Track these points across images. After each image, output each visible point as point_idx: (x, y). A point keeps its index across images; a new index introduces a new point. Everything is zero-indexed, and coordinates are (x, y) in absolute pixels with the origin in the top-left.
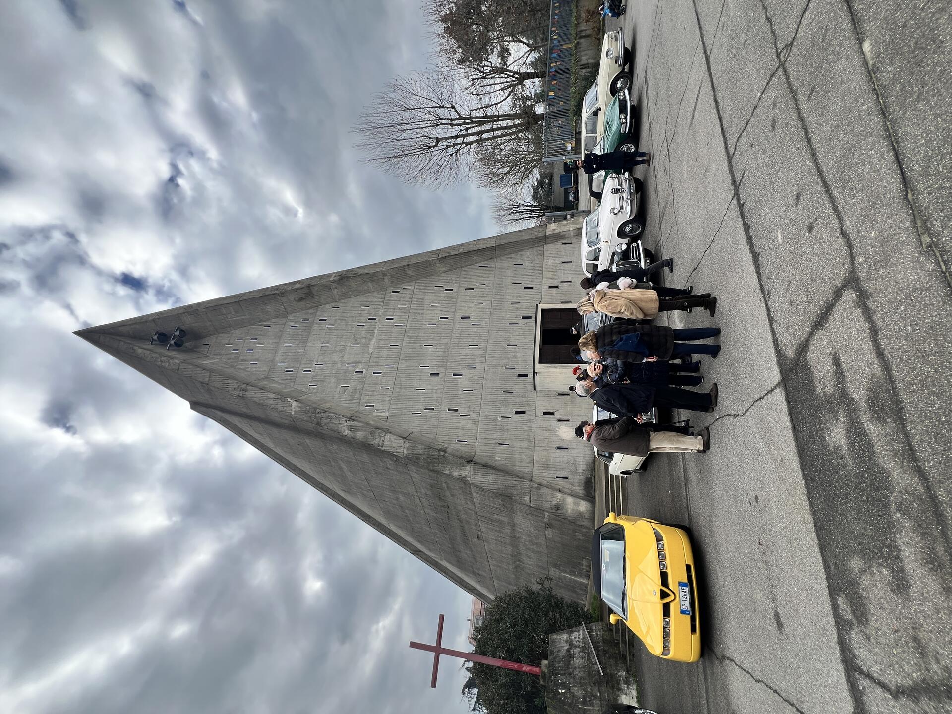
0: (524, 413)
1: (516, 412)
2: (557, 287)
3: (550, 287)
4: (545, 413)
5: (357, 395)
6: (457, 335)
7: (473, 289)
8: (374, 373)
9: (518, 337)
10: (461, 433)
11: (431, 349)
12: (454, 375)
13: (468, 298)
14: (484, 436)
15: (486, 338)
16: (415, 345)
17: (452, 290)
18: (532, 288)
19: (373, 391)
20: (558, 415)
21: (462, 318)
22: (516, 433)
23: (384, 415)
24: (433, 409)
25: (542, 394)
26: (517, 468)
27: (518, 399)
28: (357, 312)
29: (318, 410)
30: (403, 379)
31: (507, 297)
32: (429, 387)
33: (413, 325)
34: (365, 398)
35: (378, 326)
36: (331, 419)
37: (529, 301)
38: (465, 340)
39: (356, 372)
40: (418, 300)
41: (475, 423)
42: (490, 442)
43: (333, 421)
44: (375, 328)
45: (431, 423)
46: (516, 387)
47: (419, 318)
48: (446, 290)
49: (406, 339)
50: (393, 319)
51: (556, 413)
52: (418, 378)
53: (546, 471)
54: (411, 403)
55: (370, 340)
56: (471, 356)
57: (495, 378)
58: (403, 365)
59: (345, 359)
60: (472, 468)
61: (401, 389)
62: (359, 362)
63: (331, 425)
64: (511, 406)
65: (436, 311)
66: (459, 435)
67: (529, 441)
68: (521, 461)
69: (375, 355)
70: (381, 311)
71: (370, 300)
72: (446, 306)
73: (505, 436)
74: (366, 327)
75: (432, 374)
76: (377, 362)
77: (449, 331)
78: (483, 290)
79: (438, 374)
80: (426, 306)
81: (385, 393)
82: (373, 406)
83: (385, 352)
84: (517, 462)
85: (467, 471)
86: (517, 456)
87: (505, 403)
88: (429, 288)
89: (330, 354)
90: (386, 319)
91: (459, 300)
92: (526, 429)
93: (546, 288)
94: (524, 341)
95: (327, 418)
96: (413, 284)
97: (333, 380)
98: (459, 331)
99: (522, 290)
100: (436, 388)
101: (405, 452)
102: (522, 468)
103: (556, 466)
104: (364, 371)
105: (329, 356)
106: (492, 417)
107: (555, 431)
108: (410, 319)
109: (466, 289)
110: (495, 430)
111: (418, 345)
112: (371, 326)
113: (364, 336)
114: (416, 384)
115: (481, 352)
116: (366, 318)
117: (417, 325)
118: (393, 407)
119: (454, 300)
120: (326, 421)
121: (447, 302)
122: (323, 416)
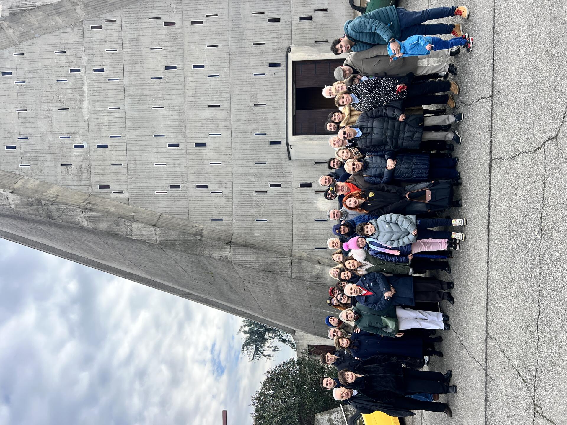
0: (279, 185)
1: (272, 185)
2: (309, 18)
3: (302, 19)
4: (302, 185)
5: (85, 175)
6: (192, 92)
7: (201, 23)
8: (99, 146)
9: (266, 93)
10: (215, 211)
11: (161, 112)
12: (197, 145)
13: (197, 38)
14: (240, 213)
15: (228, 95)
16: (141, 107)
17: (174, 24)
18: (278, 20)
19: (103, 169)
20: (315, 187)
21: (195, 67)
22: (274, 207)
23: (124, 197)
24: (179, 187)
25: (297, 164)
26: (277, 243)
27: (272, 171)
28: (51, 61)
29: (43, 202)
30: (136, 153)
31: (248, 34)
32: (170, 161)
33: (132, 78)
34: (96, 179)
35: (86, 81)
36: (63, 210)
37: (276, 40)
38: (202, 98)
39: (76, 146)
40: (131, 40)
41: (229, 199)
42: (248, 219)
43: (66, 212)
44: (83, 84)
45: (180, 203)
46: (269, 156)
47: (138, 67)
48: (166, 24)
49: (128, 99)
50: (102, 70)
51: (313, 184)
52: (155, 150)
53: (305, 243)
54: (152, 181)
55: (81, 101)
56: (213, 120)
57: (245, 147)
58: (132, 135)
59: (56, 129)
60: (232, 250)
61: (136, 164)
62: (75, 133)
63: (64, 217)
64: (266, 179)
65: (159, 58)
66: (214, 213)
67: (287, 215)
68: (281, 235)
69: (94, 123)
70: (85, 59)
71: (63, 42)
72: (170, 49)
73: (262, 212)
74: (70, 83)
75: (170, 145)
76: (98, 132)
77: (180, 87)
78: (214, 24)
79: (177, 145)
80: (144, 50)
81: (117, 171)
82: (108, 187)
83: (105, 118)
84: (276, 237)
85: (227, 252)
86: (276, 231)
87: (259, 176)
88: (142, 21)
89: (33, 123)
90: (95, 71)
91: (186, 40)
92: (283, 203)
93: (296, 20)
94: (274, 98)
95: (58, 210)
96: (118, 14)
97: (49, 157)
98: (193, 86)
99: (266, 23)
100: (178, 162)
101: (158, 239)
102: (282, 242)
103: (314, 238)
104: (84, 143)
105: (33, 126)
106: (247, 193)
107: (313, 203)
108: (127, 70)
109: (193, 23)
110: (251, 207)
111: (145, 107)
112: (76, 81)
113: (71, 96)
114: (154, 158)
115: (224, 114)
116: (66, 69)
117: (138, 78)
118: (133, 186)
119: (180, 40)
120: (58, 213)
121: (171, 44)
122: (52, 208)
